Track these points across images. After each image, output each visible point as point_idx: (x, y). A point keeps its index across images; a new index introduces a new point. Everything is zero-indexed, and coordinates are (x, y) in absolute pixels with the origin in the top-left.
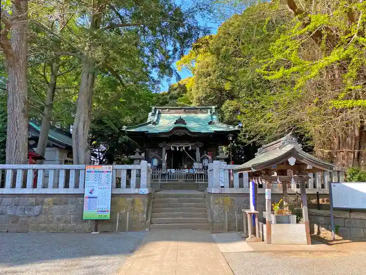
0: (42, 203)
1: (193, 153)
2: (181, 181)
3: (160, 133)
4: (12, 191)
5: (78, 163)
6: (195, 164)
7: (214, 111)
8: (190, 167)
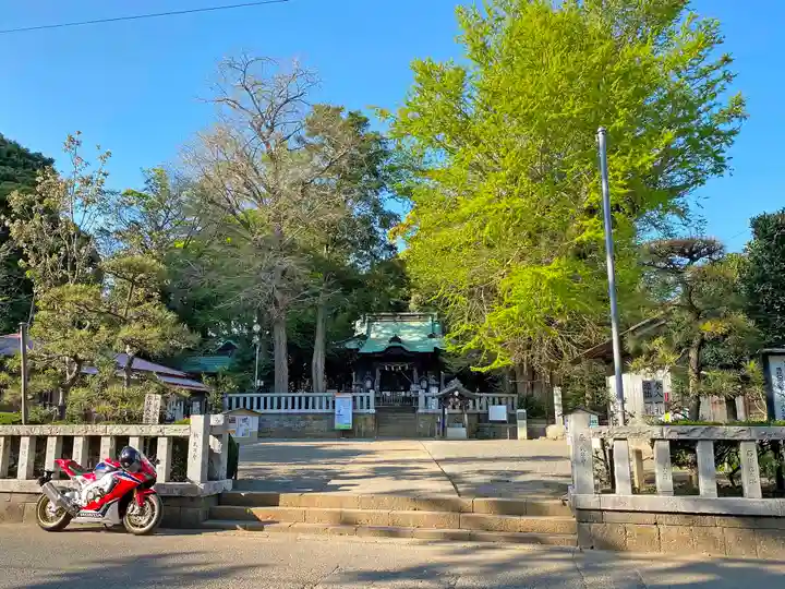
0: (306, 419)
1: (410, 373)
2: (397, 405)
3: (374, 353)
4: (286, 411)
5: (318, 391)
6: (412, 386)
7: (435, 319)
8: (407, 389)
